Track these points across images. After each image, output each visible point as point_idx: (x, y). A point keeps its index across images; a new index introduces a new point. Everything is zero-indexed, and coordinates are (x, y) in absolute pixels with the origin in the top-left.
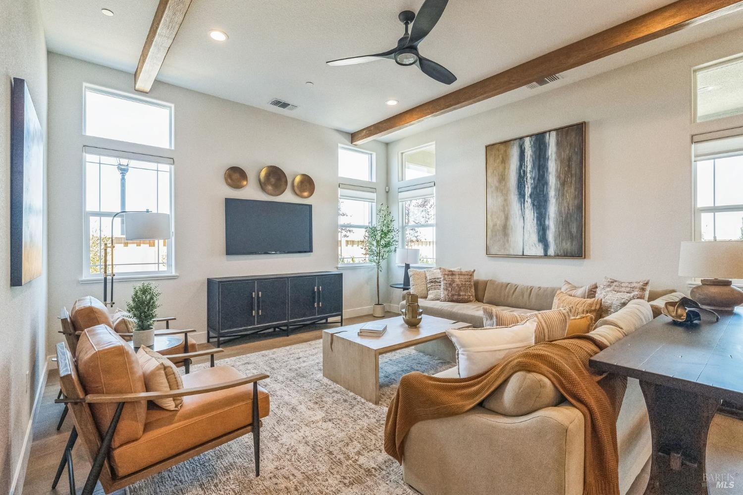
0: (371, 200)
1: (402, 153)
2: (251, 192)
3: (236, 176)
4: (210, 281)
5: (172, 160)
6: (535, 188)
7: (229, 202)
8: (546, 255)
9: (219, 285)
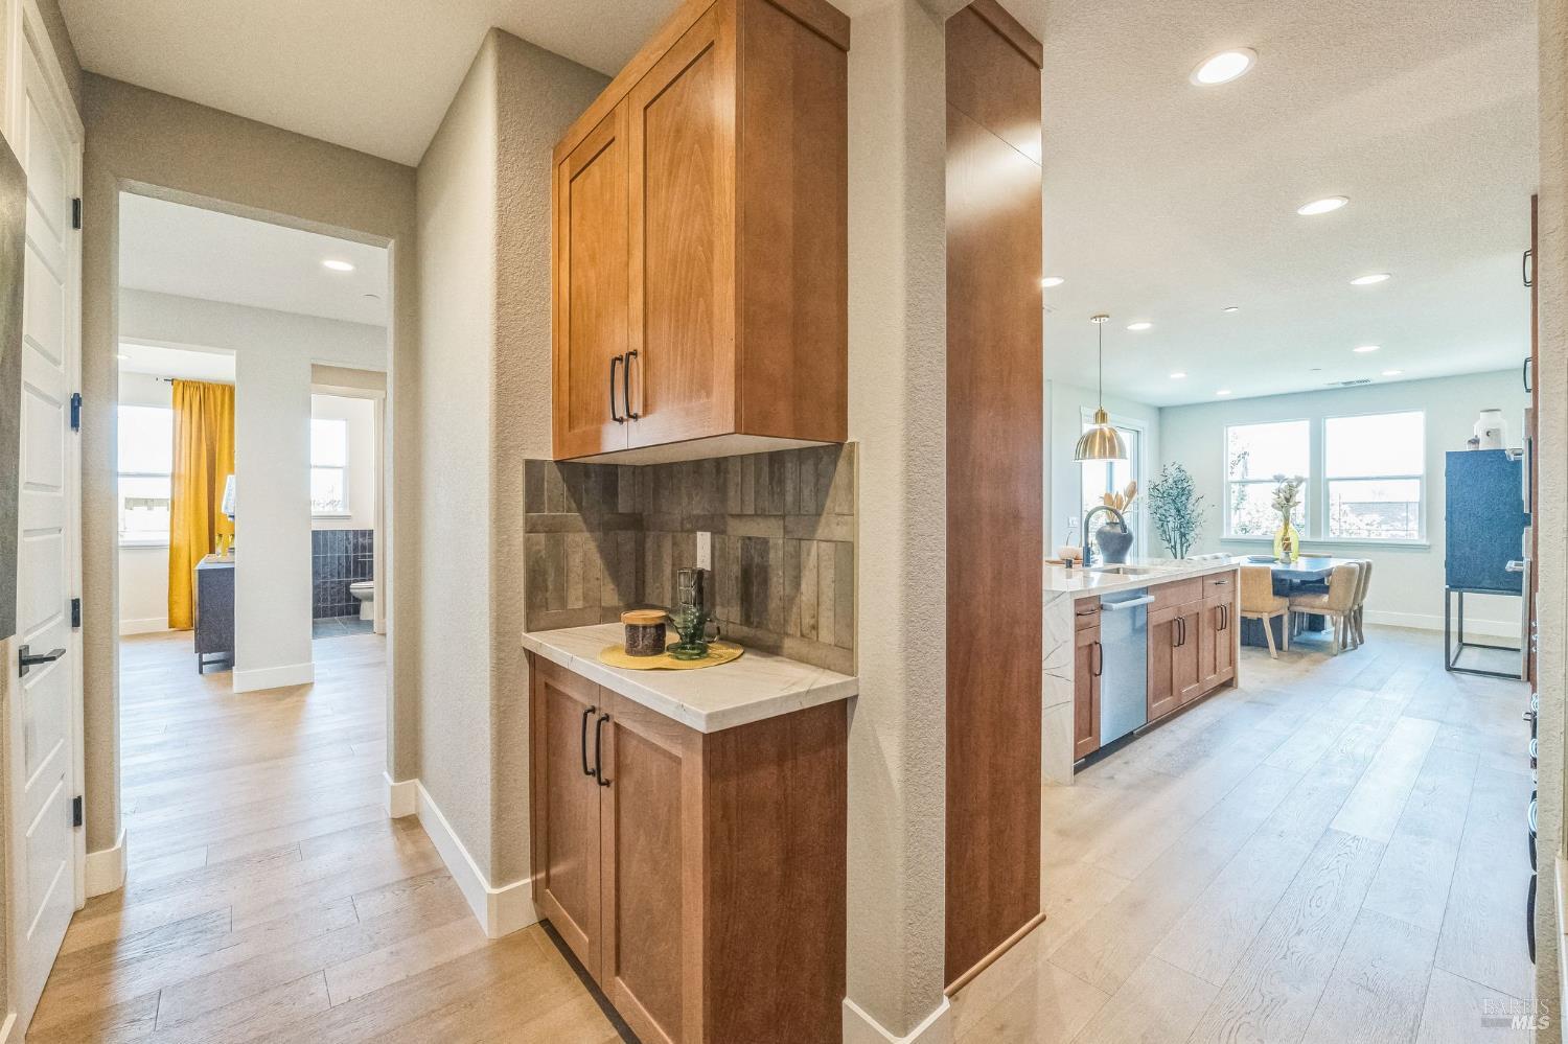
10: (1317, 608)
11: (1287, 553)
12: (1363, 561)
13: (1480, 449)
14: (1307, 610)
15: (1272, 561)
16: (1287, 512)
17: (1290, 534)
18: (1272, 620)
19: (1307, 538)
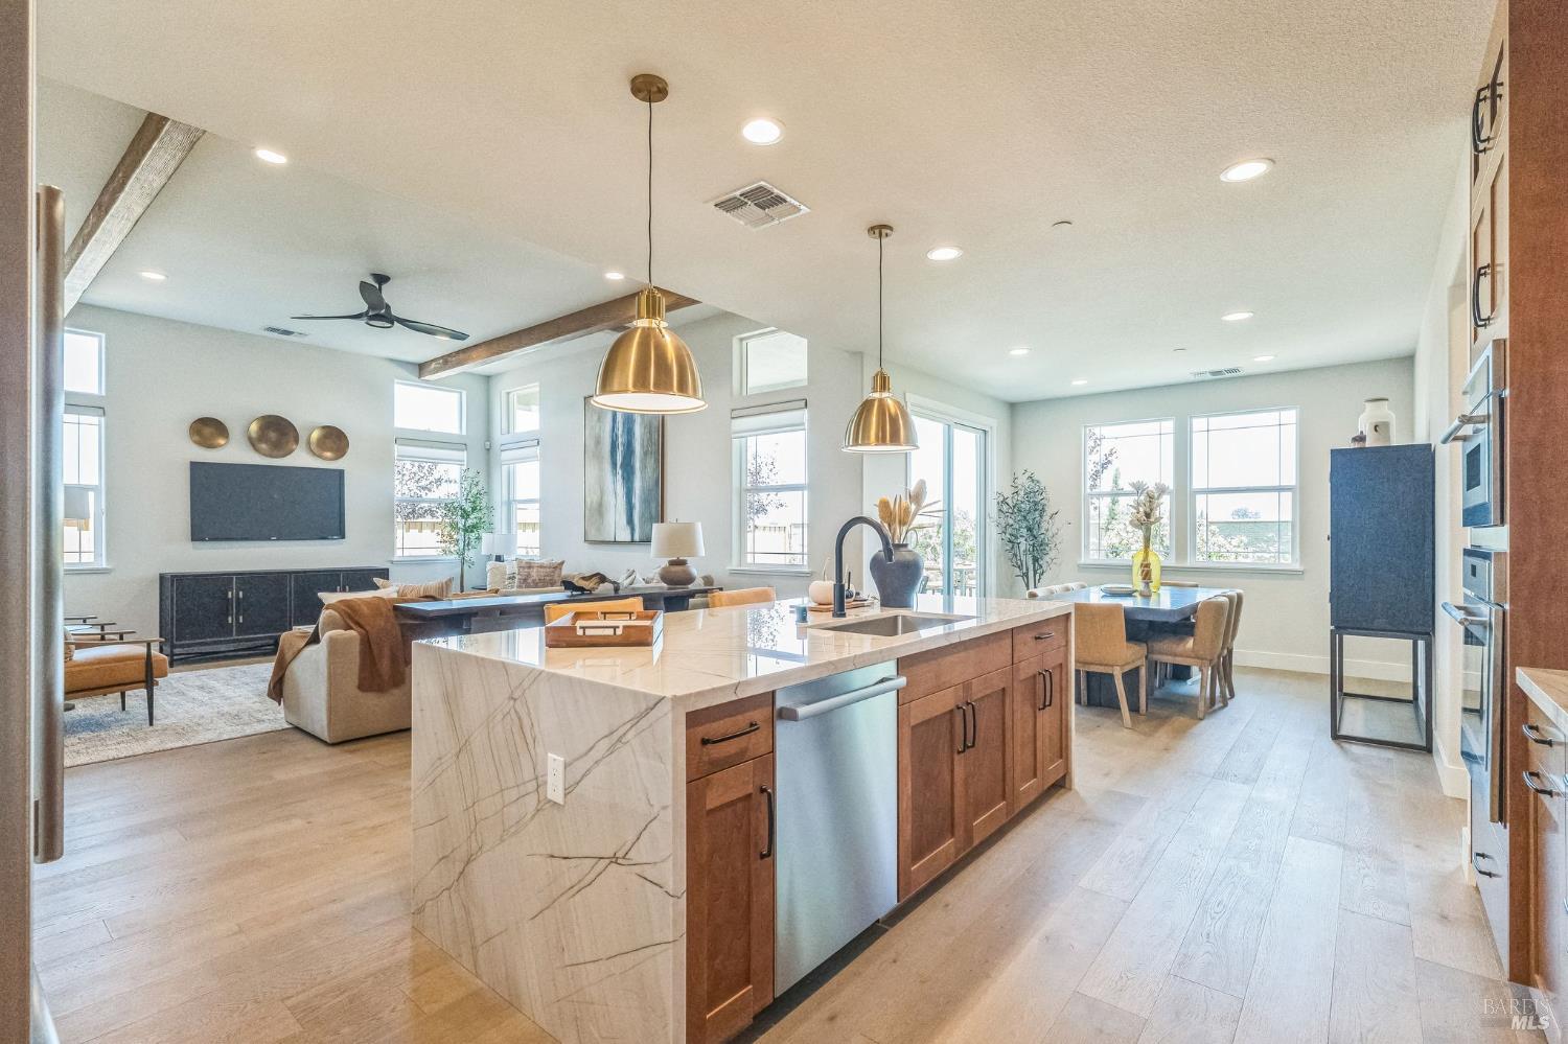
0: (459, 462)
1: (508, 393)
2: (235, 452)
3: (207, 431)
4: (162, 577)
5: (101, 410)
6: (624, 458)
7: (195, 467)
8: (632, 541)
9: (173, 581)
10: (1181, 656)
11: (1147, 584)
12: (1233, 593)
13: (1367, 446)
14: (1169, 659)
15: (1129, 594)
16: (1148, 530)
17: (1152, 559)
18: (1125, 675)
19: (1172, 562)
